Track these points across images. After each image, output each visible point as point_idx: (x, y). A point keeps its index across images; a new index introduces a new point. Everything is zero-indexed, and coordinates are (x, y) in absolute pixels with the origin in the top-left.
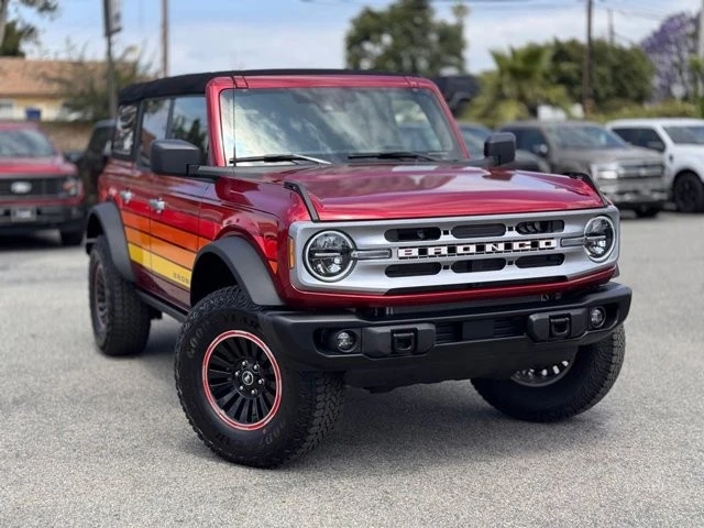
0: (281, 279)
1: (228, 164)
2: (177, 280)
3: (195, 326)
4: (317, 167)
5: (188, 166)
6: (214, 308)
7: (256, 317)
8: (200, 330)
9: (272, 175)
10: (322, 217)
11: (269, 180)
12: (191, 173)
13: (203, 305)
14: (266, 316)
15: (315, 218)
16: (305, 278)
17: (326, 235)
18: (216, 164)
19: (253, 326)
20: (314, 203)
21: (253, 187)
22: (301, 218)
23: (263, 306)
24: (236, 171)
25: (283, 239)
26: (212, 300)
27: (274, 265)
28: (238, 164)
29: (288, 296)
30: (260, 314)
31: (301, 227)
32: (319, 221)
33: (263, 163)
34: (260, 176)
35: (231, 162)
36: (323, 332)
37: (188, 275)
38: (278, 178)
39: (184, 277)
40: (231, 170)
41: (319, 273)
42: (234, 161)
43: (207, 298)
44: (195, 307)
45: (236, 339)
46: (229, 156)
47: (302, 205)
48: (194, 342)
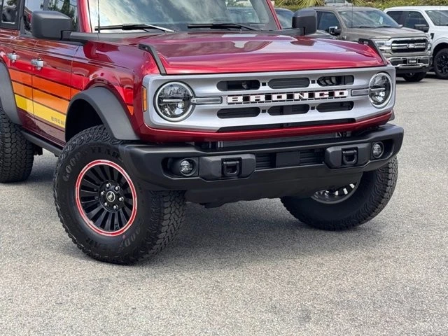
0: (136, 120)
1: (94, 31)
2: (53, 122)
3: (69, 157)
4: (164, 34)
5: (62, 32)
6: (85, 142)
7: (117, 150)
8: (73, 159)
9: (129, 40)
10: (168, 72)
11: (128, 43)
12: (64, 37)
13: (75, 140)
14: (125, 148)
15: (163, 72)
16: (155, 119)
17: (171, 86)
18: (85, 31)
19: (115, 156)
20: (161, 60)
21: (114, 48)
22: (152, 72)
23: (123, 140)
24: (100, 36)
25: (137, 90)
26: (83, 136)
27: (131, 109)
28: (101, 31)
29: (142, 132)
30: (120, 147)
31: (152, 79)
32: (166, 74)
33: (121, 31)
34: (119, 40)
35: (96, 30)
36: (170, 160)
37: (63, 118)
38: (134, 42)
39: (60, 120)
40: (96, 36)
41: (167, 115)
42: (99, 29)
43: (78, 135)
44: (70, 142)
45: (101, 167)
46: (95, 25)
47: (153, 62)
48: (68, 169)
